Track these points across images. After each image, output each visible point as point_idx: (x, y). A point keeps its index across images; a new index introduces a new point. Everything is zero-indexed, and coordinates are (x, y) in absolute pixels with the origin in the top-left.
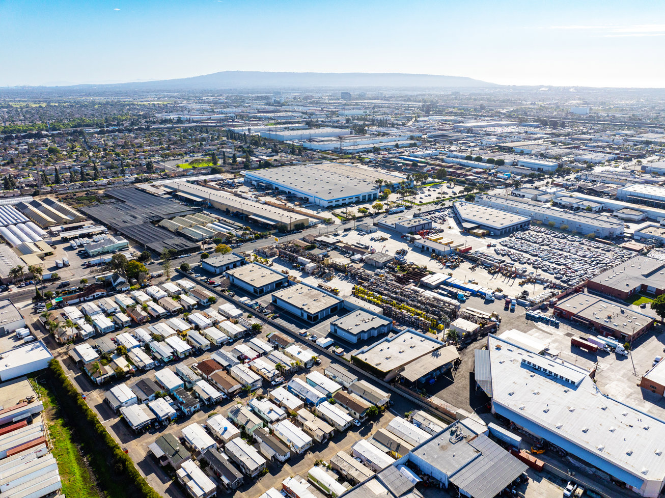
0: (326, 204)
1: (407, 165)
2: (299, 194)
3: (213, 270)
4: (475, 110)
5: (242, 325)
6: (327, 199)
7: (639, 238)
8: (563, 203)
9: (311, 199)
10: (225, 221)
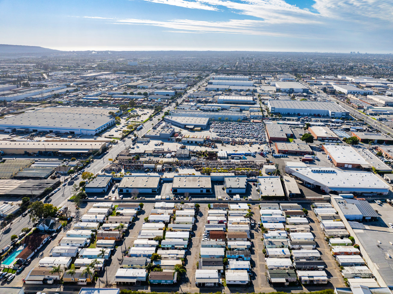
0: (94, 133)
1: (96, 102)
2: (63, 130)
3: (101, 190)
4: (74, 67)
5: (187, 209)
6: (94, 129)
7: (253, 118)
8: (205, 109)
9: (76, 132)
10: (40, 160)
